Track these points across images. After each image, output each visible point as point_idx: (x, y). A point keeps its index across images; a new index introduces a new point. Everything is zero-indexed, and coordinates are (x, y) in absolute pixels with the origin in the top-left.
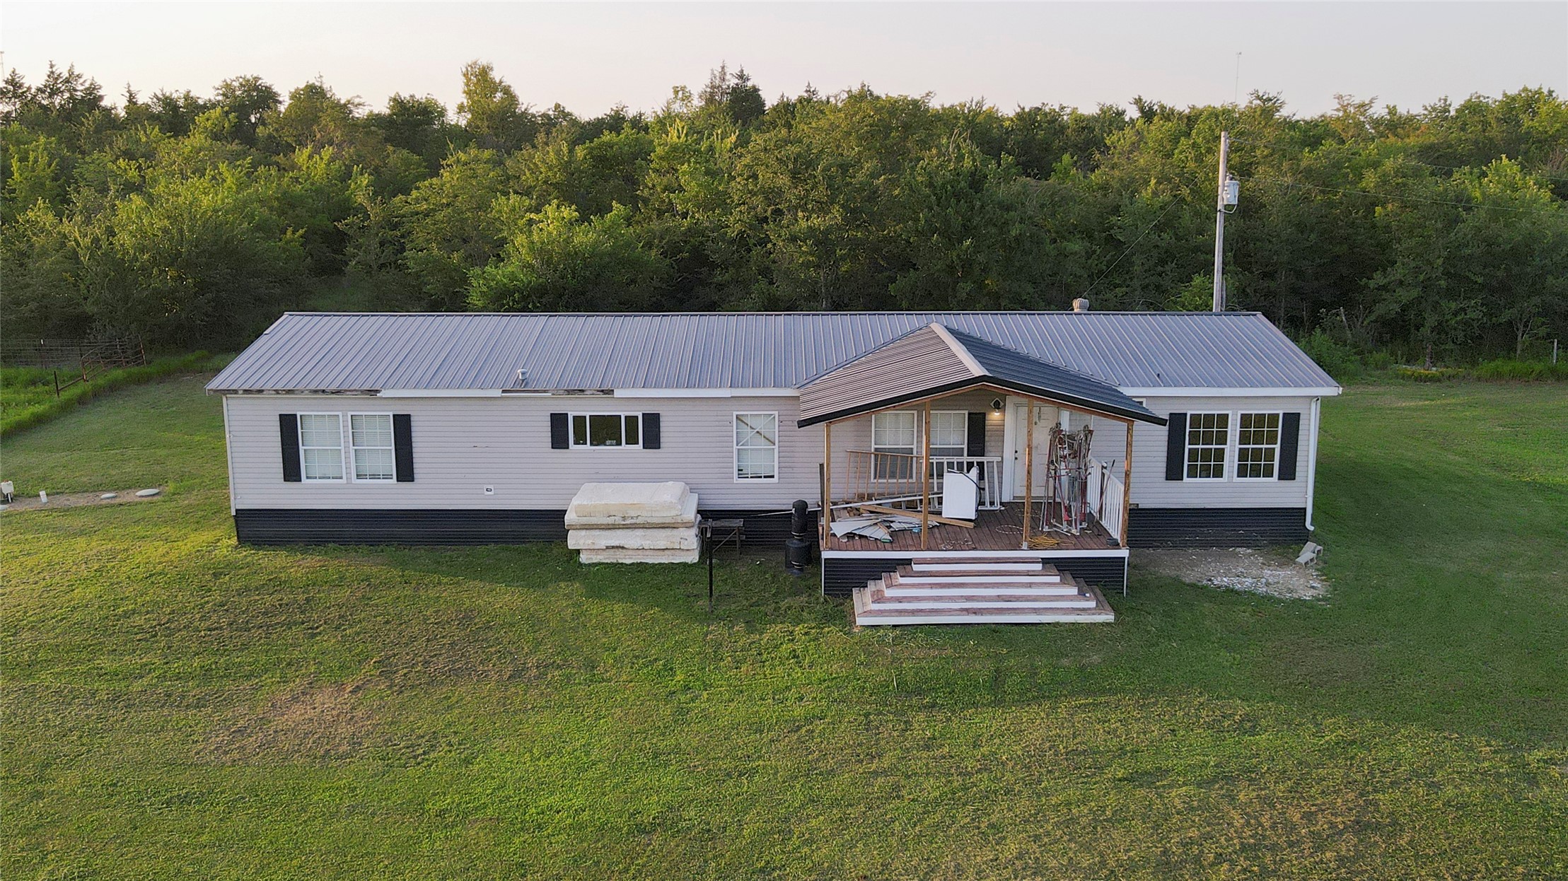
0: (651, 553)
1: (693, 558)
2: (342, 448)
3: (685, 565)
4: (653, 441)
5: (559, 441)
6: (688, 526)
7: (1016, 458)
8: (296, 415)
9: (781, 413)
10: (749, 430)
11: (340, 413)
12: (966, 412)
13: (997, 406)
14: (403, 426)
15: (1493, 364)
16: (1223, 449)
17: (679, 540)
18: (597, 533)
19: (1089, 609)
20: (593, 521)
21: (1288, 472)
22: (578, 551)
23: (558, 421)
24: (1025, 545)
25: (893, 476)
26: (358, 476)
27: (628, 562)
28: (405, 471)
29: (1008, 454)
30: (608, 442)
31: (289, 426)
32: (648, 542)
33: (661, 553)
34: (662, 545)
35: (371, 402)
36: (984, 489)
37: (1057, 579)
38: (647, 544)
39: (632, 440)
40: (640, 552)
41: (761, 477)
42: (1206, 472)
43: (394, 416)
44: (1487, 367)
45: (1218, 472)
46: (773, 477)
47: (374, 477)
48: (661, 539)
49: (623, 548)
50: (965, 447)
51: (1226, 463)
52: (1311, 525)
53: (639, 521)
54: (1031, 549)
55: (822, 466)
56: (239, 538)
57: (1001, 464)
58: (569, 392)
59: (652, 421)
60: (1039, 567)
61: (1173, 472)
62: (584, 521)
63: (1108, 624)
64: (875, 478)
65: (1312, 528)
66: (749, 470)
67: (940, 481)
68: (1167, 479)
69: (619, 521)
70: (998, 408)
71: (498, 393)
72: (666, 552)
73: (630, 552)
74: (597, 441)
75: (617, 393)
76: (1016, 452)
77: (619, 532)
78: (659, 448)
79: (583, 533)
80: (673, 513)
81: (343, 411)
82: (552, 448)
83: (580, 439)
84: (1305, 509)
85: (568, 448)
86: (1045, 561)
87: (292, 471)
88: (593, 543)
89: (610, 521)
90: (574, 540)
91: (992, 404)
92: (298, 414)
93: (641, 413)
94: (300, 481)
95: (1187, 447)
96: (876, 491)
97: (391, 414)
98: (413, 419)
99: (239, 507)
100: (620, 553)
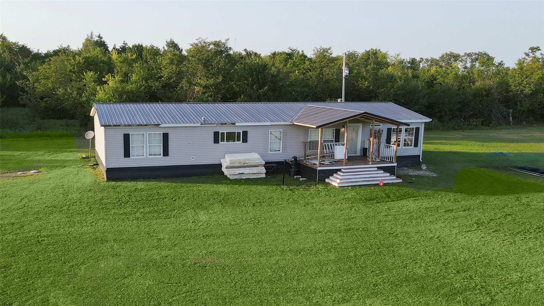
0: (251, 175)
1: (264, 176)
2: (144, 145)
3: (261, 178)
4: (245, 140)
5: (216, 141)
6: (261, 166)
8: (129, 134)
9: (283, 130)
10: (274, 136)
11: (144, 133)
12: (335, 129)
13: (343, 127)
14: (166, 137)
16: (400, 138)
17: (259, 170)
18: (235, 169)
19: (394, 179)
20: (235, 165)
21: (416, 145)
22: (227, 176)
23: (216, 134)
24: (370, 163)
26: (150, 155)
27: (245, 178)
28: (166, 153)
30: (231, 141)
31: (127, 138)
32: (251, 171)
33: (254, 175)
34: (255, 172)
35: (158, 129)
37: (382, 172)
38: (251, 172)
39: (238, 140)
40: (248, 175)
41: (276, 151)
43: (163, 133)
46: (280, 151)
47: (155, 155)
48: (255, 170)
49: (243, 173)
50: (334, 139)
51: (401, 143)
53: (249, 164)
54: (372, 164)
56: (107, 179)
58: (222, 124)
59: (245, 134)
60: (376, 169)
62: (232, 165)
63: (401, 182)
65: (421, 161)
66: (273, 149)
69: (242, 164)
71: (199, 125)
72: (256, 174)
73: (245, 175)
74: (228, 141)
75: (237, 124)
77: (241, 169)
78: (248, 142)
79: (231, 169)
80: (260, 161)
81: (147, 132)
82: (215, 143)
83: (223, 140)
84: (420, 155)
85: (218, 143)
86: (378, 168)
87: (127, 154)
88: (234, 172)
89: (240, 165)
90: (226, 172)
92: (130, 133)
93: (242, 131)
94: (130, 157)
95: (392, 138)
96: (311, 154)
97: (162, 133)
98: (169, 134)
99: (108, 167)
100: (242, 175)
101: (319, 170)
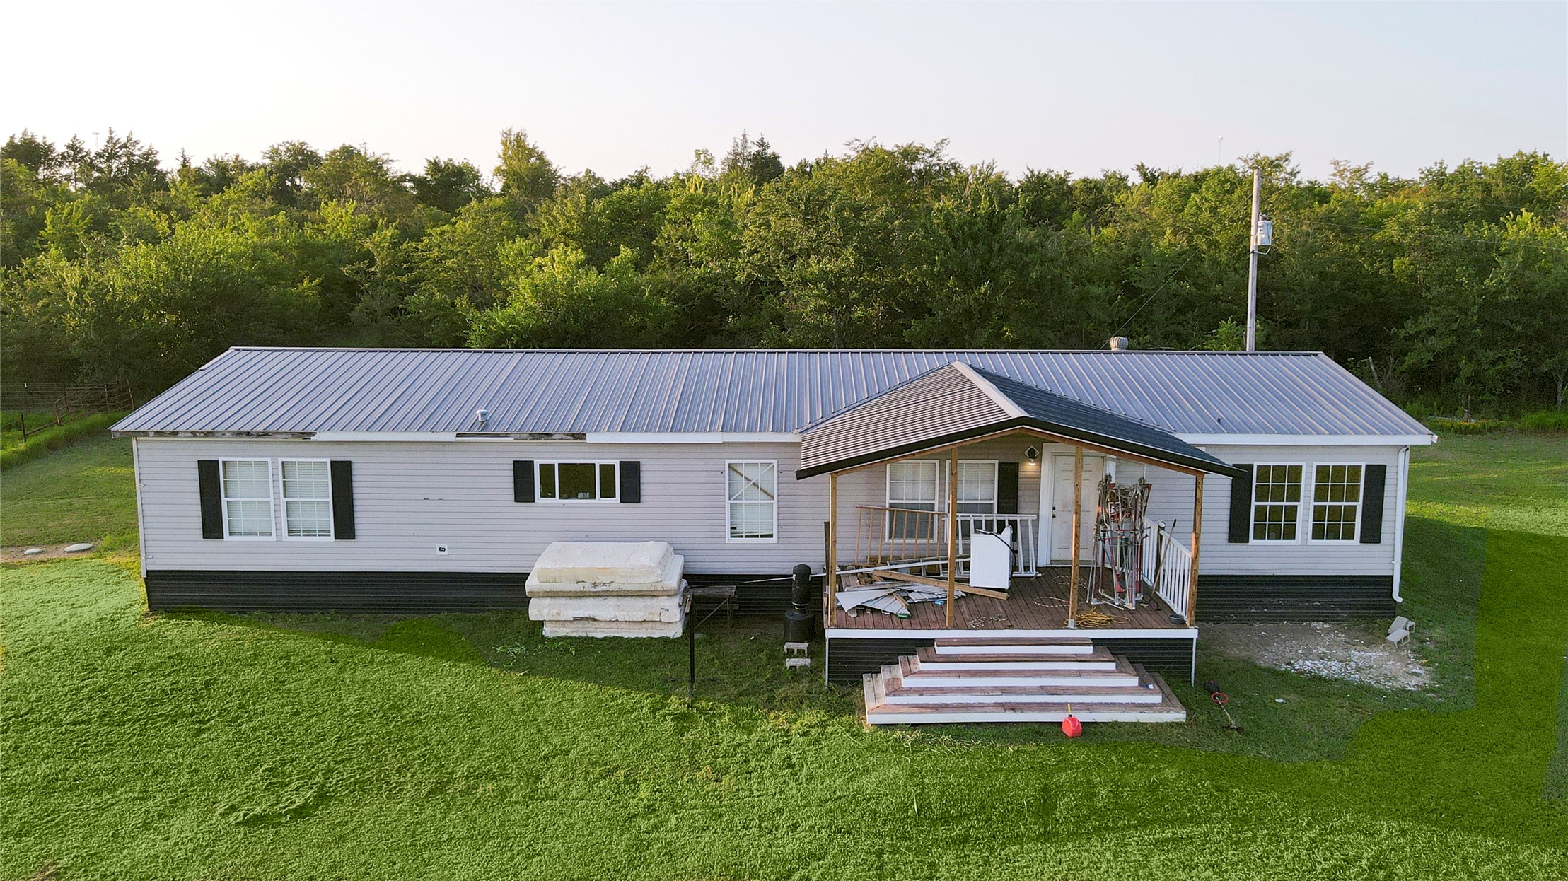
0: (627, 625)
1: (676, 631)
2: (271, 499)
3: (665, 641)
4: (632, 494)
5: (523, 493)
6: (670, 594)
7: (1054, 516)
8: (217, 461)
9: (780, 461)
10: (744, 481)
11: (269, 460)
12: (996, 462)
13: (1033, 455)
14: (342, 475)
15: (1536, 416)
16: (1296, 506)
17: (659, 611)
18: (563, 601)
19: (1154, 705)
20: (559, 587)
21: (1372, 534)
22: (541, 623)
23: (522, 470)
24: (1071, 623)
25: (911, 536)
26: (291, 533)
27: (600, 635)
28: (345, 527)
29: (1045, 511)
30: (580, 495)
31: (209, 474)
32: (623, 613)
33: (638, 626)
34: (639, 616)
35: (304, 446)
36: (1017, 552)
37: (1112, 666)
38: (621, 615)
39: (608, 492)
40: (613, 625)
41: (757, 536)
42: (1275, 534)
43: (332, 462)
44: (1530, 419)
45: (1290, 534)
46: (771, 536)
47: (308, 533)
48: (637, 609)
49: (594, 620)
50: (995, 502)
51: (1299, 523)
52: (1399, 596)
53: (613, 587)
54: (1078, 627)
55: (827, 524)
56: (150, 607)
57: (1036, 522)
58: (534, 436)
59: (632, 471)
60: (1089, 650)
61: (1237, 533)
62: (548, 587)
63: (1179, 725)
64: (890, 538)
65: (1399, 600)
66: (743, 529)
67: (967, 542)
68: (1230, 542)
69: (588, 587)
70: (1034, 458)
71: (451, 437)
72: (645, 625)
73: (602, 625)
74: (567, 493)
75: (591, 438)
76: (1054, 508)
77: (589, 601)
78: (639, 502)
79: (548, 601)
80: (652, 579)
81: (273, 457)
82: (515, 501)
83: (547, 491)
84: (1392, 577)
85: (534, 501)
86: (1096, 643)
87: (212, 527)
88: (558, 614)
89: (579, 587)
90: (536, 611)
91: (1026, 453)
92: (221, 460)
93: (618, 462)
94: (222, 538)
95: (1254, 503)
96: (891, 554)
97: (328, 461)
98: (354, 466)
99: (150, 568)
100: (590, 625)
101: (830, 639)
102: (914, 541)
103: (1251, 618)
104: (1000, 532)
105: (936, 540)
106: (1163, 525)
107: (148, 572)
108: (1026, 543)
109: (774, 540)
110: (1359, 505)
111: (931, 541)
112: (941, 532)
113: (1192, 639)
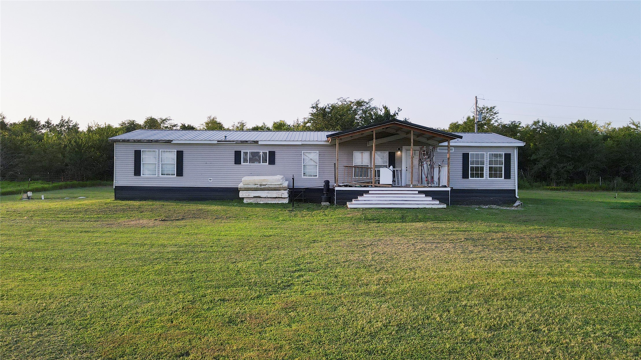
0: (270, 199)
1: (287, 201)
2: (157, 163)
3: (283, 204)
4: (272, 161)
5: (238, 161)
6: (285, 189)
7: (407, 170)
8: (141, 150)
9: (320, 151)
10: (308, 158)
11: (157, 150)
12: (388, 152)
13: (399, 149)
14: (180, 155)
15: (578, 185)
16: (483, 167)
17: (281, 194)
18: (250, 191)
19: (437, 204)
20: (249, 186)
21: (508, 176)
22: (243, 198)
23: (238, 154)
24: (412, 186)
25: (361, 176)
26: (162, 174)
27: (262, 202)
28: (180, 172)
29: (404, 168)
30: (255, 162)
31: (138, 154)
33: (274, 199)
34: (275, 196)
35: (169, 145)
36: (395, 181)
37: (424, 195)
38: (269, 196)
39: (265, 161)
40: (266, 199)
41: (312, 176)
42: (477, 176)
43: (177, 151)
44: (576, 186)
45: (482, 176)
46: (316, 176)
47: (168, 174)
48: (274, 194)
49: (260, 197)
50: (388, 165)
51: (484, 172)
52: (518, 195)
53: (267, 186)
54: (414, 187)
55: (335, 164)
56: (115, 198)
57: (401, 171)
58: (242, 142)
59: (272, 154)
60: (417, 192)
61: (465, 176)
62: (246, 186)
64: (354, 177)
65: (518, 197)
66: (307, 174)
67: (379, 178)
68: (463, 178)
69: (259, 186)
70: (400, 150)
71: (216, 142)
72: (276, 199)
73: (263, 199)
74: (251, 161)
75: (260, 143)
76: (407, 168)
77: (259, 191)
78: (274, 164)
79: (245, 191)
80: (279, 183)
81: (159, 149)
82: (235, 164)
83: (245, 161)
84: (515, 190)
85: (241, 164)
86: (419, 191)
87: (137, 172)
88: (249, 195)
89: (256, 186)
90: (242, 194)
91: (397, 149)
92: (142, 150)
93: (268, 151)
94: (140, 175)
95: (470, 166)
97: (176, 150)
98: (184, 152)
99: (117, 185)
100: (259, 199)
101: (336, 190)
102: (362, 178)
103: (471, 203)
104: (389, 167)
105: (369, 177)
106: (440, 164)
107: (115, 186)
108: (398, 177)
109: (318, 177)
110: (503, 166)
111: (367, 178)
112: (371, 175)
113: (449, 191)
